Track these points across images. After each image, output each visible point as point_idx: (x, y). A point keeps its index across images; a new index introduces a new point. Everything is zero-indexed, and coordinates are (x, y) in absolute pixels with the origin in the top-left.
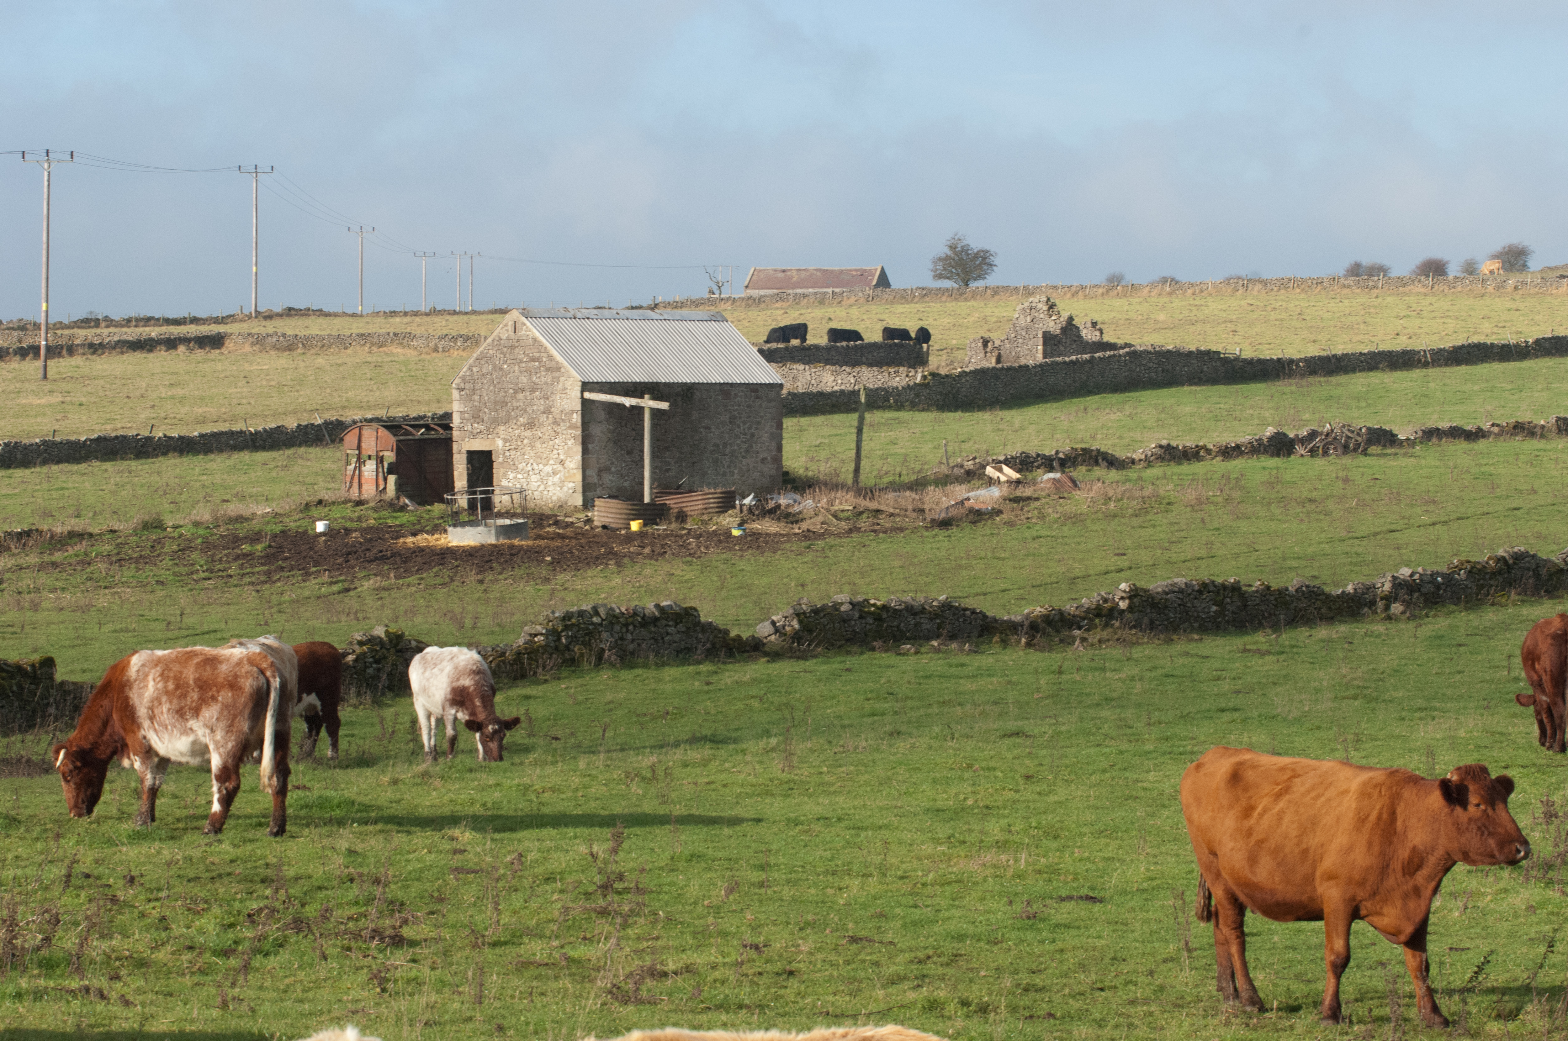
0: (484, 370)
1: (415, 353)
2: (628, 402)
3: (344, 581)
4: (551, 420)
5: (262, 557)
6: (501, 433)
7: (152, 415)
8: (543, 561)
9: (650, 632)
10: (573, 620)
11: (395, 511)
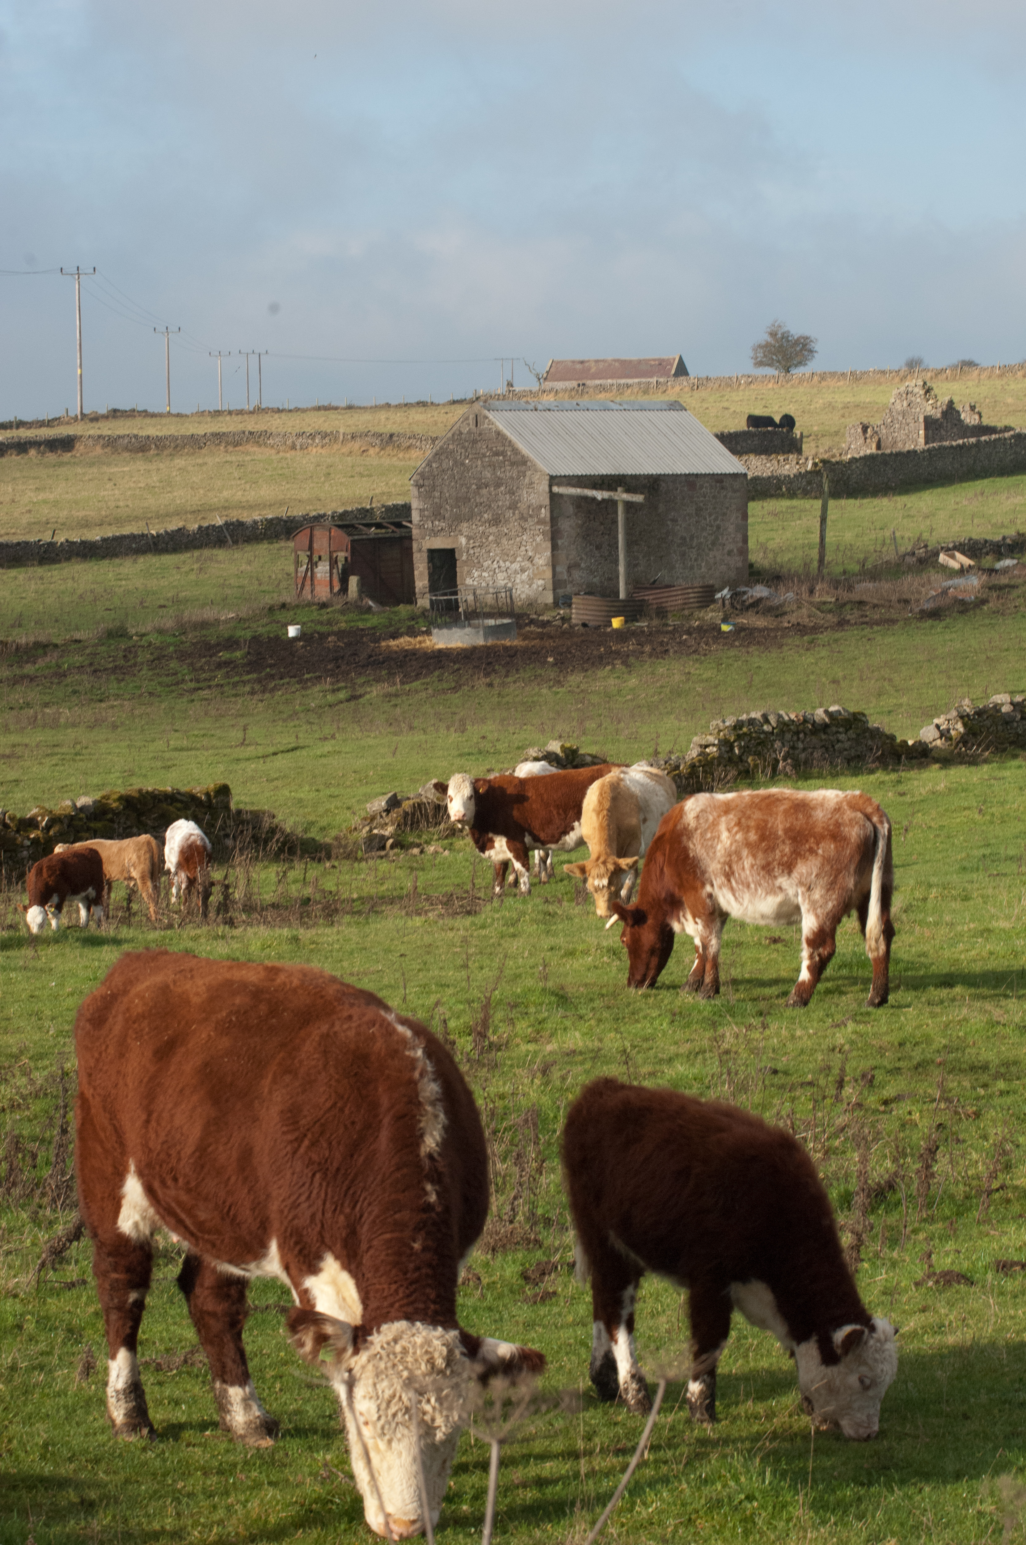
0: (444, 466)
1: (273, 451)
2: (599, 495)
3: (346, 687)
4: (517, 516)
5: (244, 665)
6: (464, 530)
7: (33, 520)
8: (546, 662)
9: (821, 740)
10: (745, 729)
11: (362, 613)
